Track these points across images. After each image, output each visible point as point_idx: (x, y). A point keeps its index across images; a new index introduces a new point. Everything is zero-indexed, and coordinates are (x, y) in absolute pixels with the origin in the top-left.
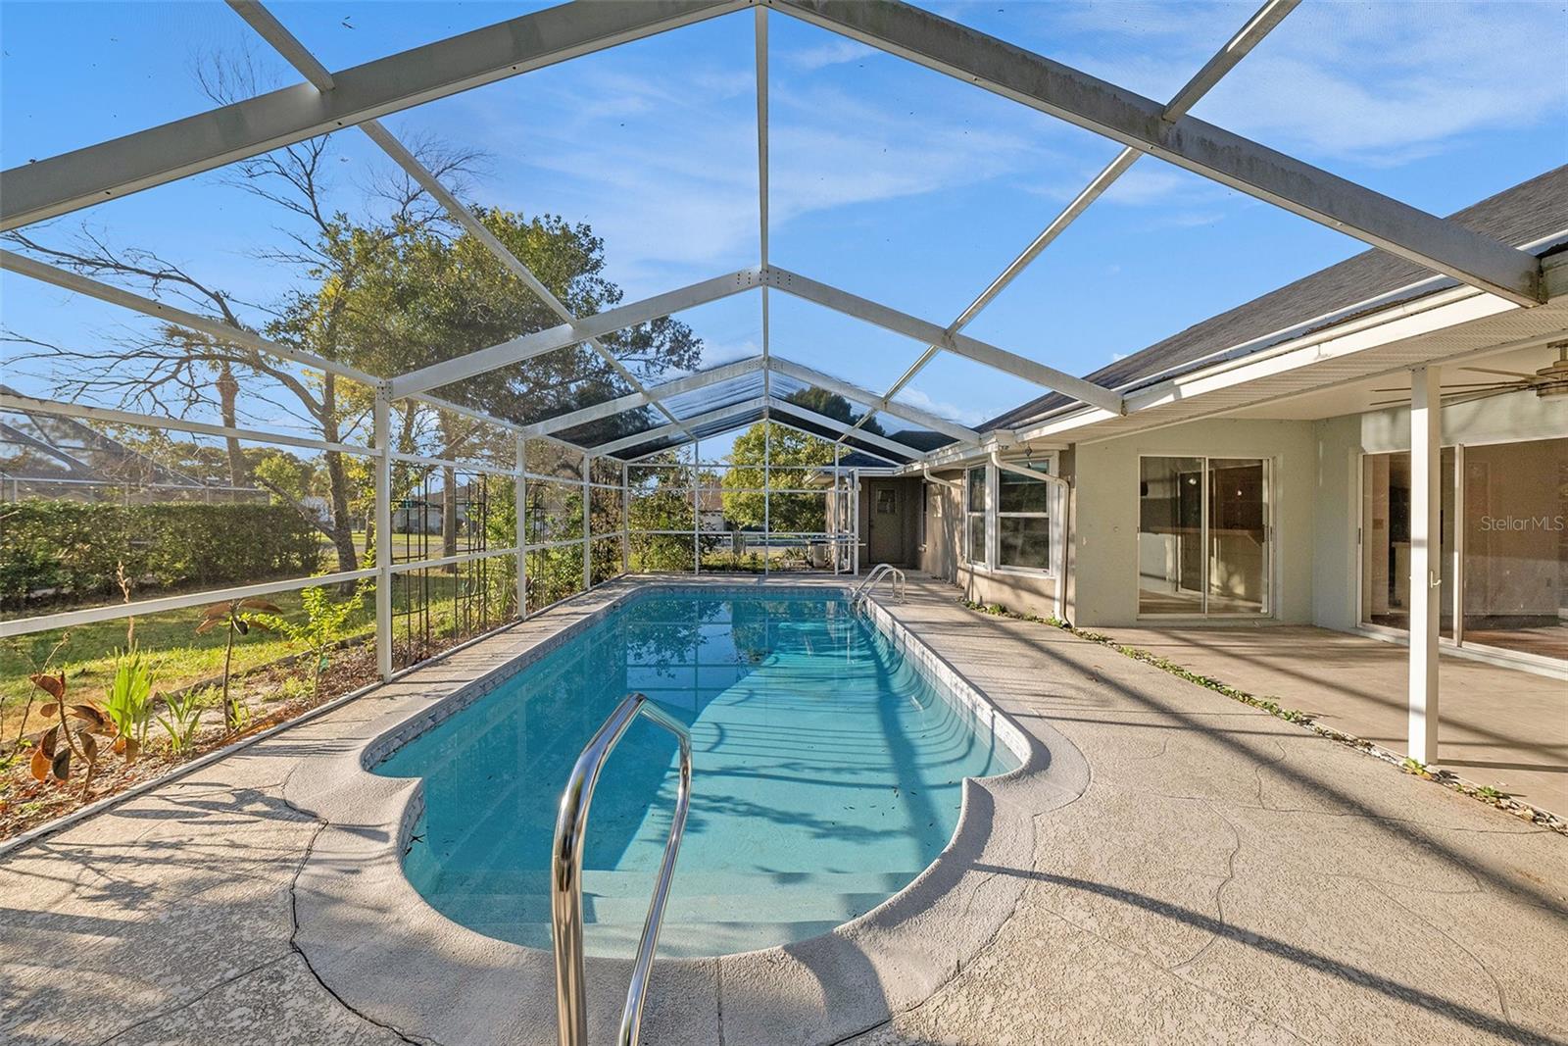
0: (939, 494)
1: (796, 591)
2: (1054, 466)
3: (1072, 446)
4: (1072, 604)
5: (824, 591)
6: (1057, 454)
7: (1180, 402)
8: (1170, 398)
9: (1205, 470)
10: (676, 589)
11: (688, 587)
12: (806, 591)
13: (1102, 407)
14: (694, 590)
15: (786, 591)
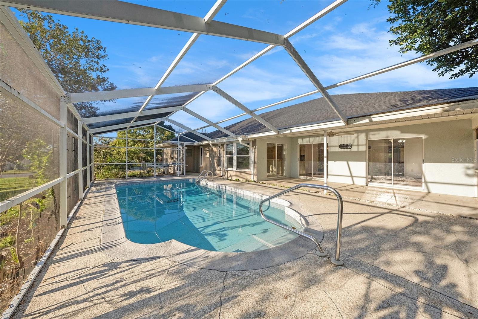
0: (208, 150)
1: (174, 181)
2: (251, 144)
3: (255, 140)
4: (256, 175)
5: (183, 180)
6: (251, 141)
7: (291, 132)
8: (289, 132)
9: (276, 146)
10: (129, 184)
11: (133, 183)
12: (177, 180)
13: (274, 132)
14: (137, 183)
15: (171, 181)
